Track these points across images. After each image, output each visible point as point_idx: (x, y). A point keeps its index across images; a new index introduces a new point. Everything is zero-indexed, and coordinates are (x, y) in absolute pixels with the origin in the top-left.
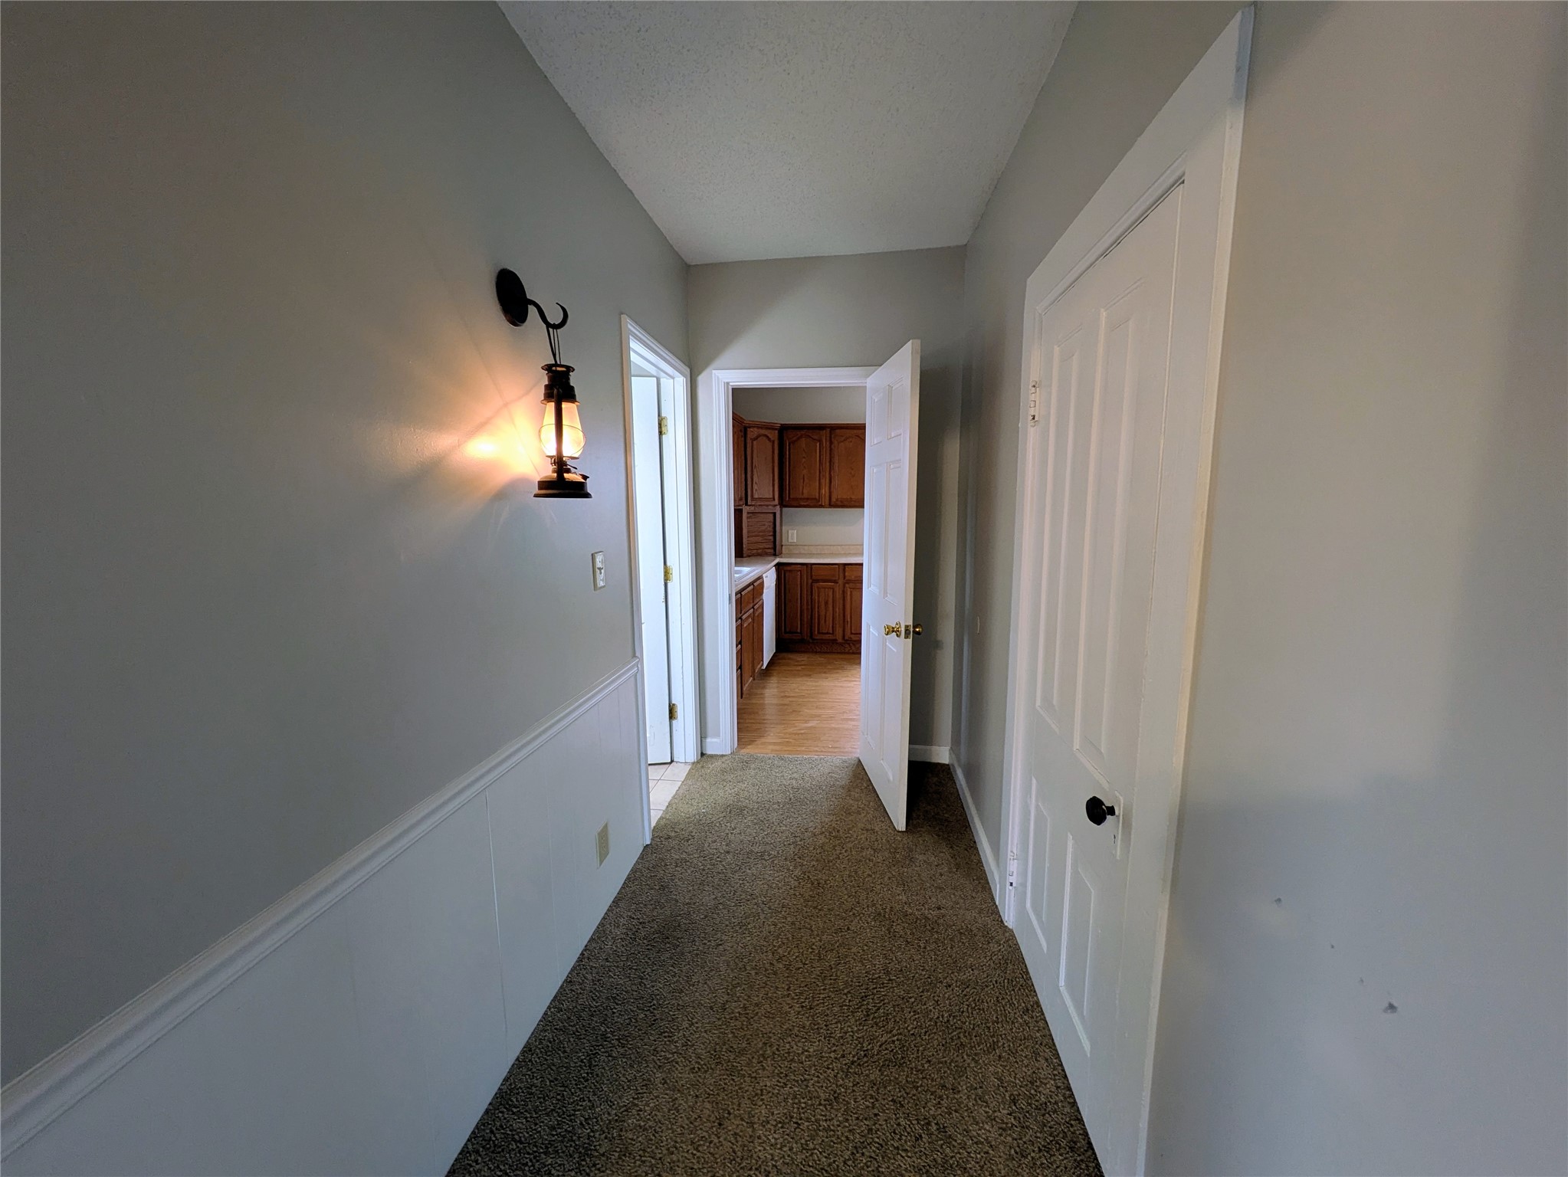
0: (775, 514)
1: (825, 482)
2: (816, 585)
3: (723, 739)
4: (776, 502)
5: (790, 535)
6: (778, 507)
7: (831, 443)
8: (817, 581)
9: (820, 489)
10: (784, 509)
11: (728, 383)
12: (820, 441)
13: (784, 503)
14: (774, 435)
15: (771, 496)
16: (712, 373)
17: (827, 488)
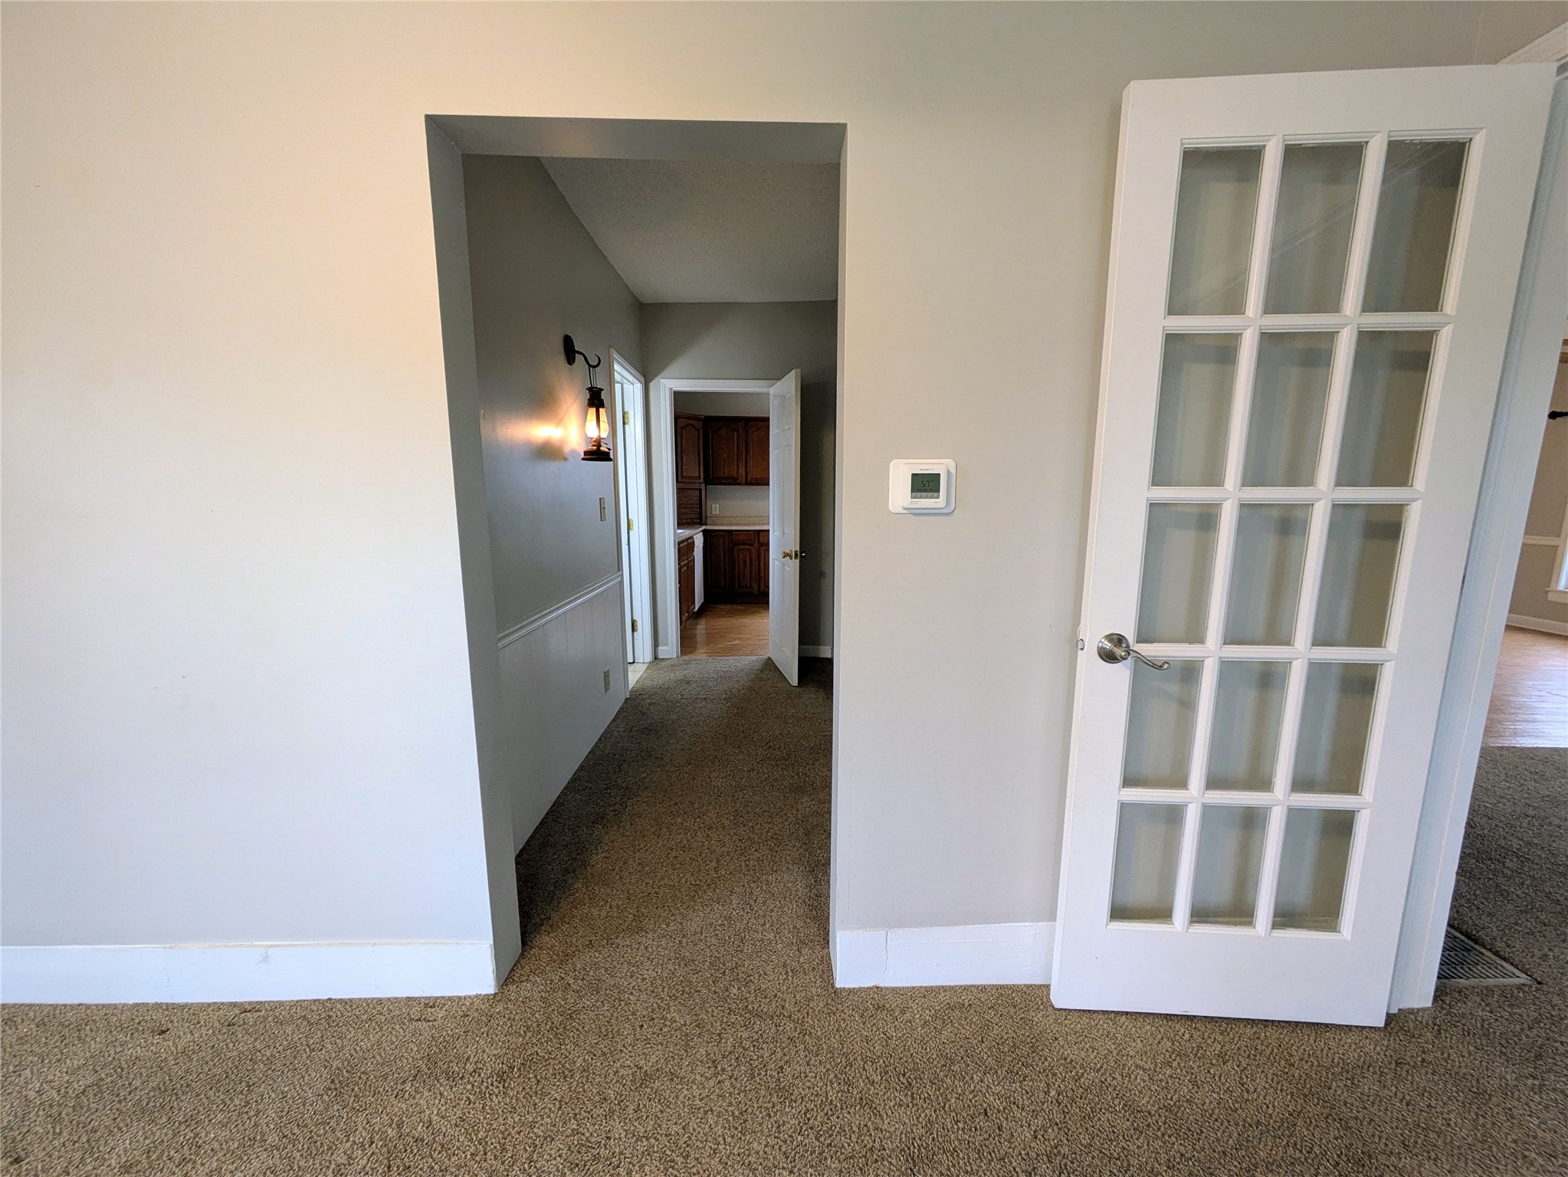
0: (700, 490)
1: (742, 464)
2: (735, 548)
3: (670, 647)
4: (702, 480)
5: (713, 508)
6: (703, 485)
7: (746, 432)
8: (737, 545)
9: (738, 468)
10: (708, 487)
11: (671, 388)
12: (738, 431)
13: (709, 481)
14: (699, 425)
15: (697, 475)
16: (659, 381)
17: (744, 468)
